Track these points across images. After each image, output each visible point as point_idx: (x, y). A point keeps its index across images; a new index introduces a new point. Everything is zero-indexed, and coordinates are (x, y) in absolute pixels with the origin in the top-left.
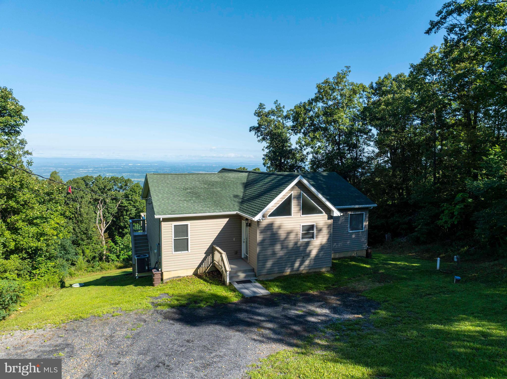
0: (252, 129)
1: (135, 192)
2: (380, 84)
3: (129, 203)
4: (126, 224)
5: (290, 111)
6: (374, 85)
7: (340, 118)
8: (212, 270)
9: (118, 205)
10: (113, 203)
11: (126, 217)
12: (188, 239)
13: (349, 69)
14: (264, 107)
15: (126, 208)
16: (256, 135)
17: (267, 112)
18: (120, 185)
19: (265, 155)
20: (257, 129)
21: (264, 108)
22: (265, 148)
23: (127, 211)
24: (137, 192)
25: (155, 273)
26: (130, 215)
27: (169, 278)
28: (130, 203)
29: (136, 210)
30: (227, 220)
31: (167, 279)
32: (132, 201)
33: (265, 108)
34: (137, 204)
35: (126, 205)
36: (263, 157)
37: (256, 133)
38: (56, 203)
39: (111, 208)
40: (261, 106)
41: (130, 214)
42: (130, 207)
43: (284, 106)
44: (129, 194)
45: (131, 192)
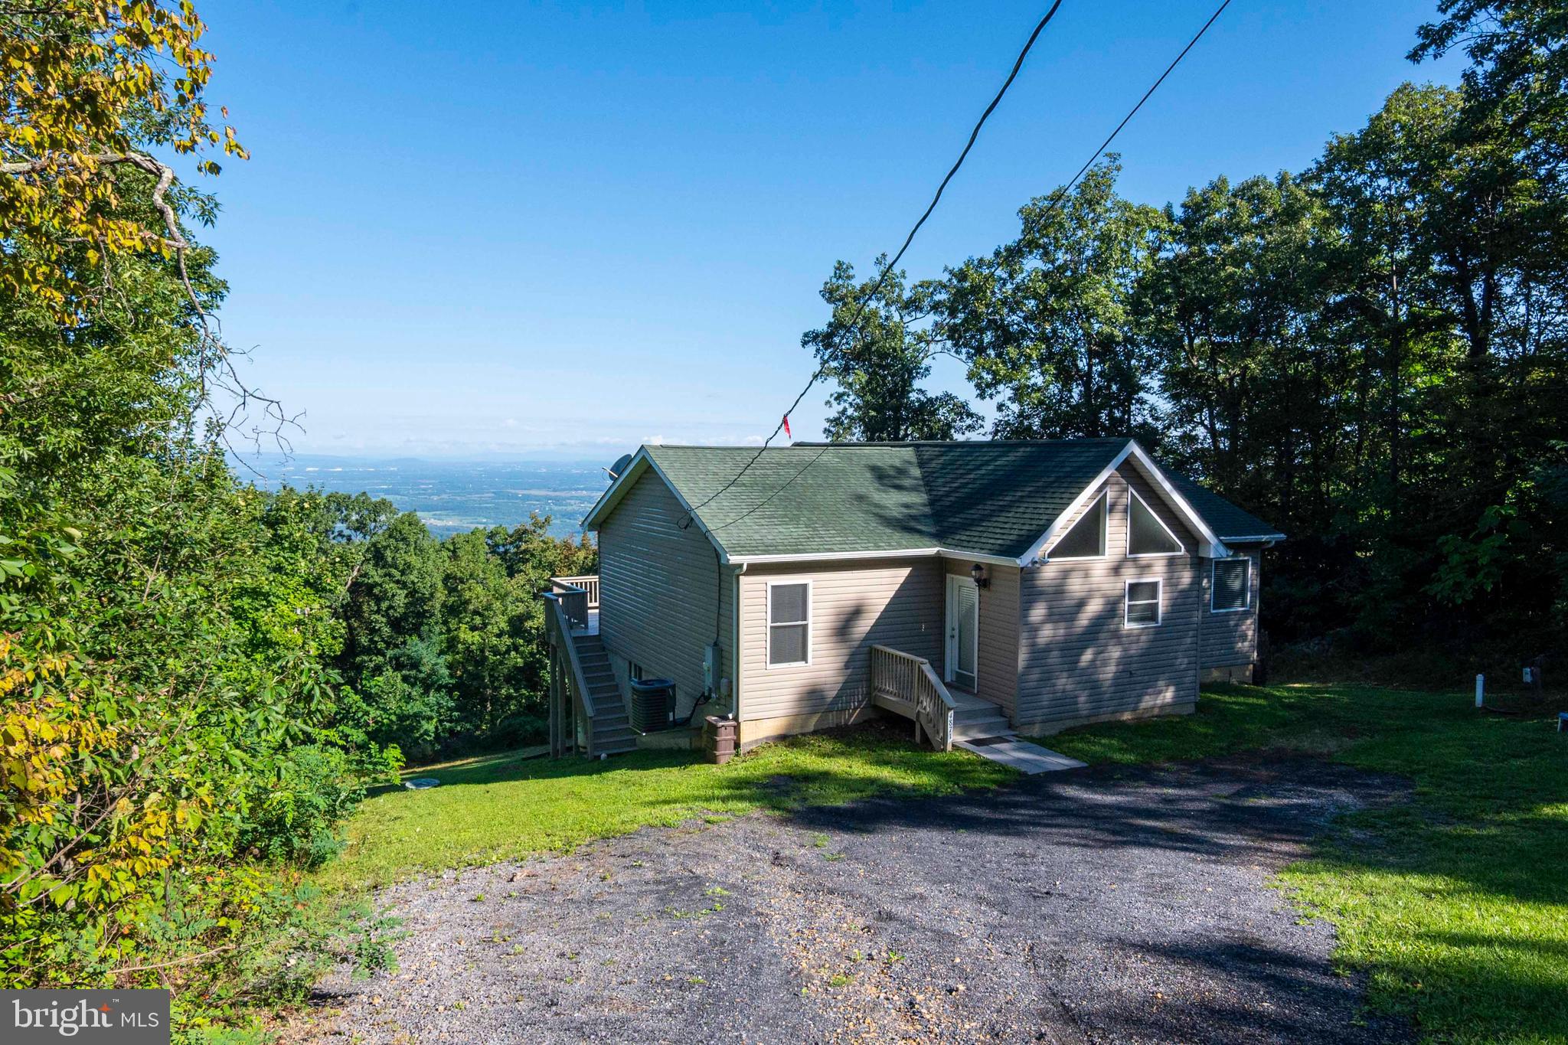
0: (810, 338)
1: (404, 539)
2: (1197, 208)
3: (385, 575)
4: (376, 639)
5: (921, 286)
6: (1178, 212)
7: (1097, 302)
8: (866, 718)
9: (350, 582)
11: (377, 616)
12: (805, 628)
13: (1117, 163)
14: (851, 272)
15: (376, 591)
16: (819, 356)
17: (858, 287)
18: (354, 517)
19: (832, 421)
20: (823, 340)
21: (849, 277)
22: (832, 400)
23: (378, 600)
24: (412, 540)
25: (721, 724)
26: (391, 612)
27: (756, 741)
28: (389, 575)
29: (406, 596)
30: (905, 572)
31: (751, 743)
32: (396, 568)
33: (853, 277)
34: (412, 577)
35: (377, 579)
36: (827, 425)
37: (818, 351)
38: (293, 549)
40: (842, 270)
41: (390, 607)
42: (391, 587)
43: (903, 272)
44: (385, 548)
45: (392, 541)
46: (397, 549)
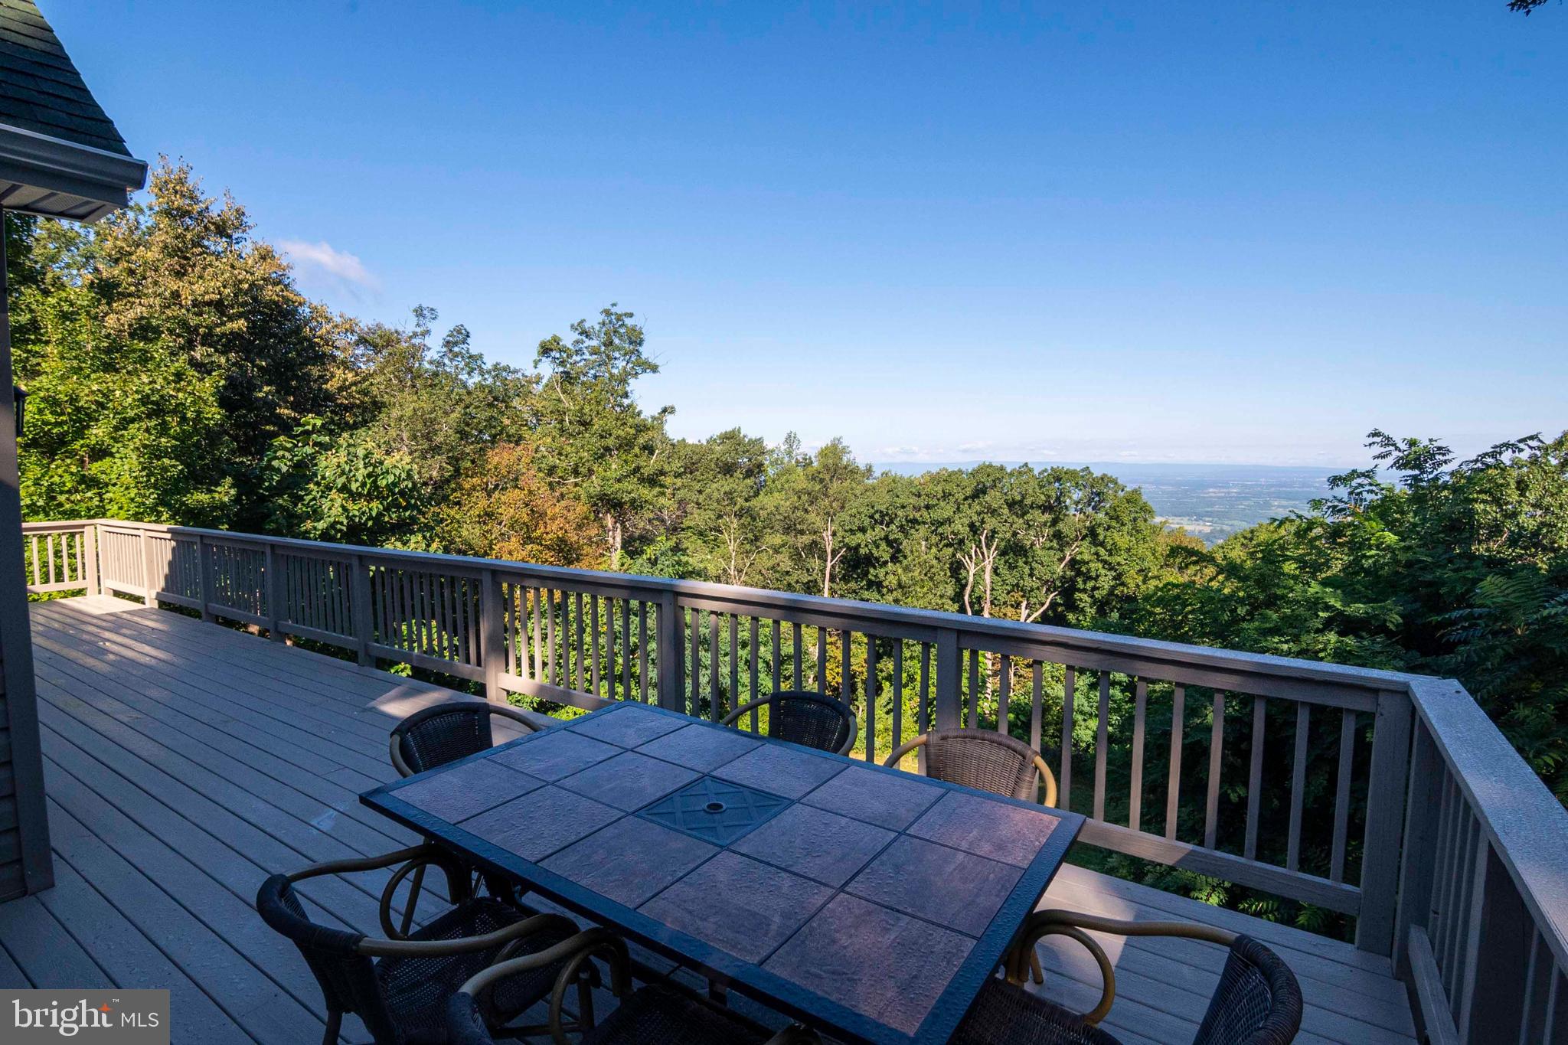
1: (1117, 519)
3: (1095, 554)
10: (1051, 548)
11: (1082, 595)
15: (1083, 569)
24: (1126, 520)
28: (1097, 554)
34: (1119, 559)
35: (1086, 557)
39: (1042, 564)
41: (1095, 588)
42: (1095, 566)
46: (1109, 527)
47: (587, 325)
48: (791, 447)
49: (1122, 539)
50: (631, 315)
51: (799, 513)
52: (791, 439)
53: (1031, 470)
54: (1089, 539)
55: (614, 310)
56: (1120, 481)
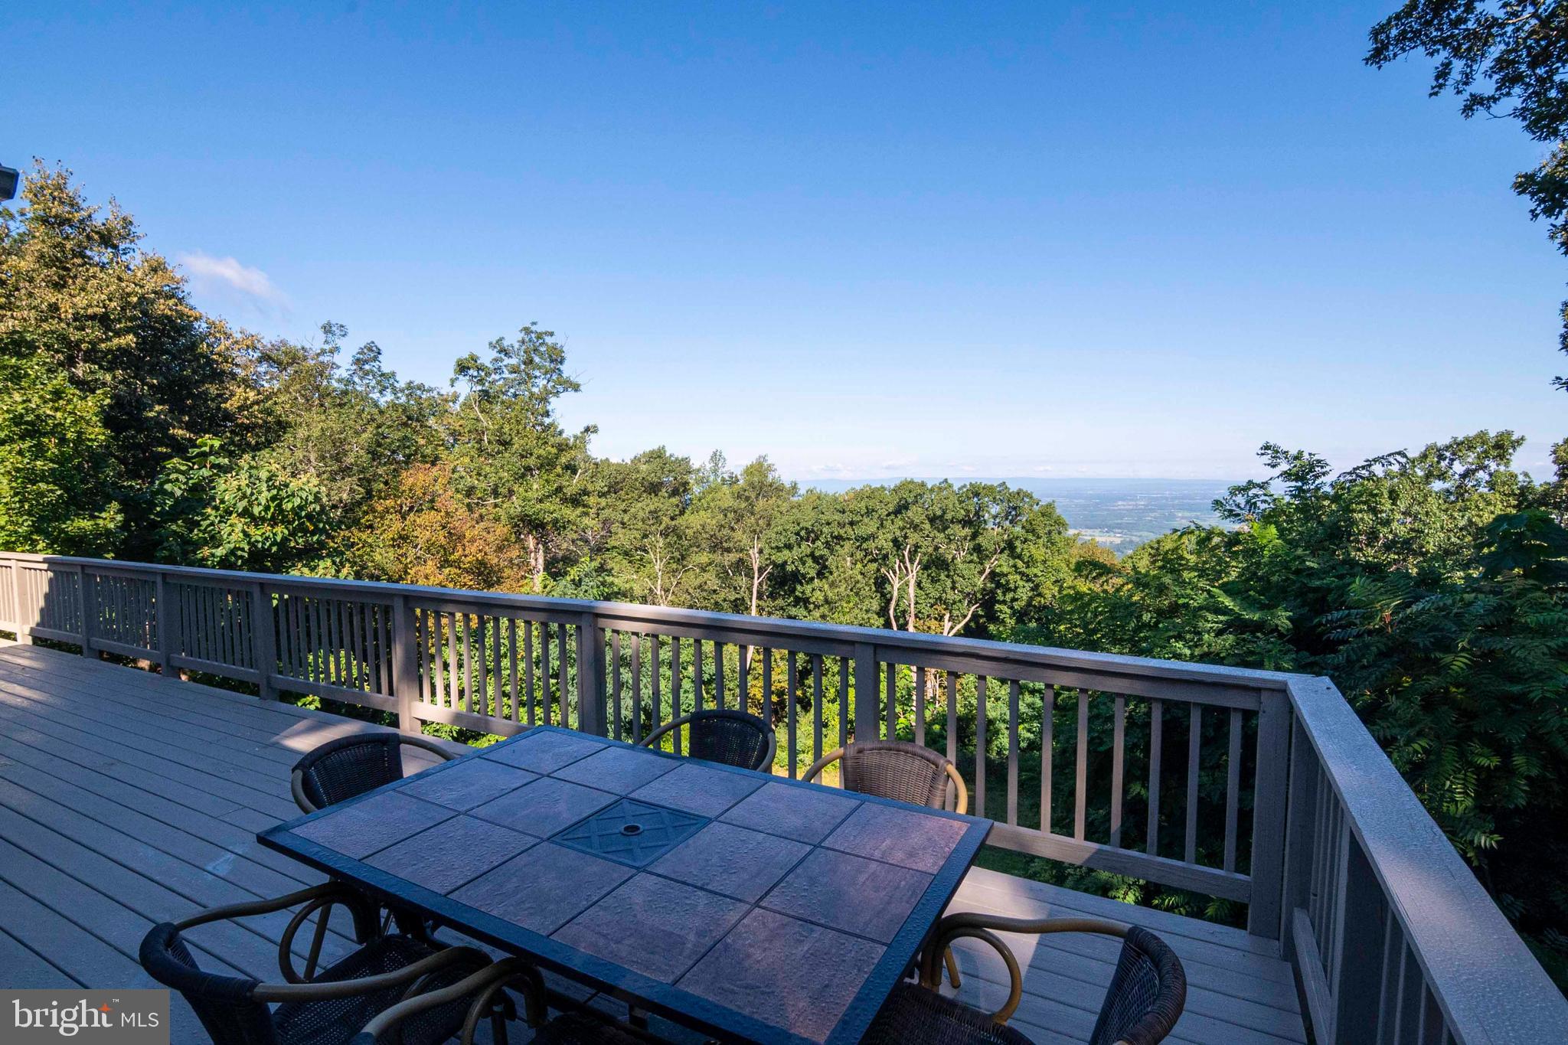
1: (1033, 531)
9: (988, 571)
10: (971, 562)
11: (1002, 607)
15: (1003, 581)
24: (1041, 532)
28: (1015, 566)
34: (1035, 571)
35: (1005, 570)
39: (963, 577)
41: (1014, 600)
42: (1014, 578)
46: (1026, 541)
47: (506, 343)
48: (717, 465)
49: (1038, 551)
50: (552, 334)
51: (727, 531)
52: (716, 457)
53: (950, 486)
54: (1007, 552)
55: (534, 328)
56: (1035, 496)
